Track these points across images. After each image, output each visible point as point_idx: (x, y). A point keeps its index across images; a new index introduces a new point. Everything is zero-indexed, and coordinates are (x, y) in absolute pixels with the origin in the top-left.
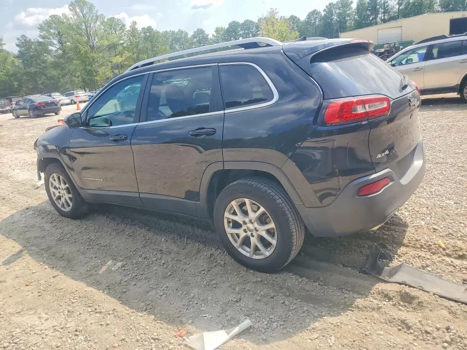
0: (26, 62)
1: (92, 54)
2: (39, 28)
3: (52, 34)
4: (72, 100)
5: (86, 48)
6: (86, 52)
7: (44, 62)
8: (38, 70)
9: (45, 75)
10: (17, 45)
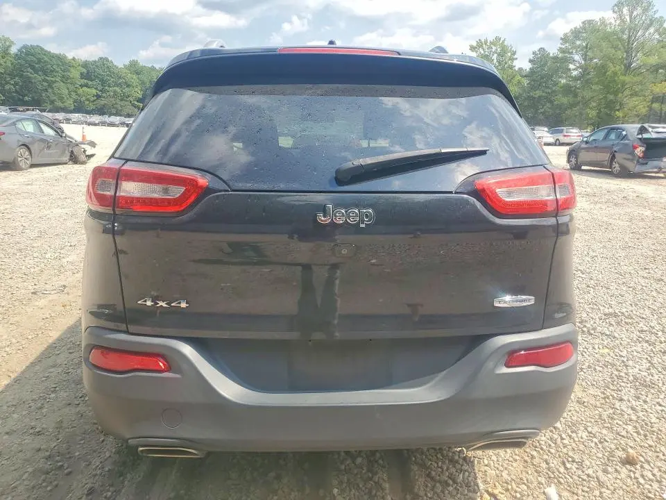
0: (533, 83)
1: (622, 78)
2: (562, 39)
3: (576, 47)
4: (558, 139)
5: (618, 67)
6: (615, 74)
7: (556, 84)
8: (544, 94)
9: (551, 102)
10: (530, 61)
